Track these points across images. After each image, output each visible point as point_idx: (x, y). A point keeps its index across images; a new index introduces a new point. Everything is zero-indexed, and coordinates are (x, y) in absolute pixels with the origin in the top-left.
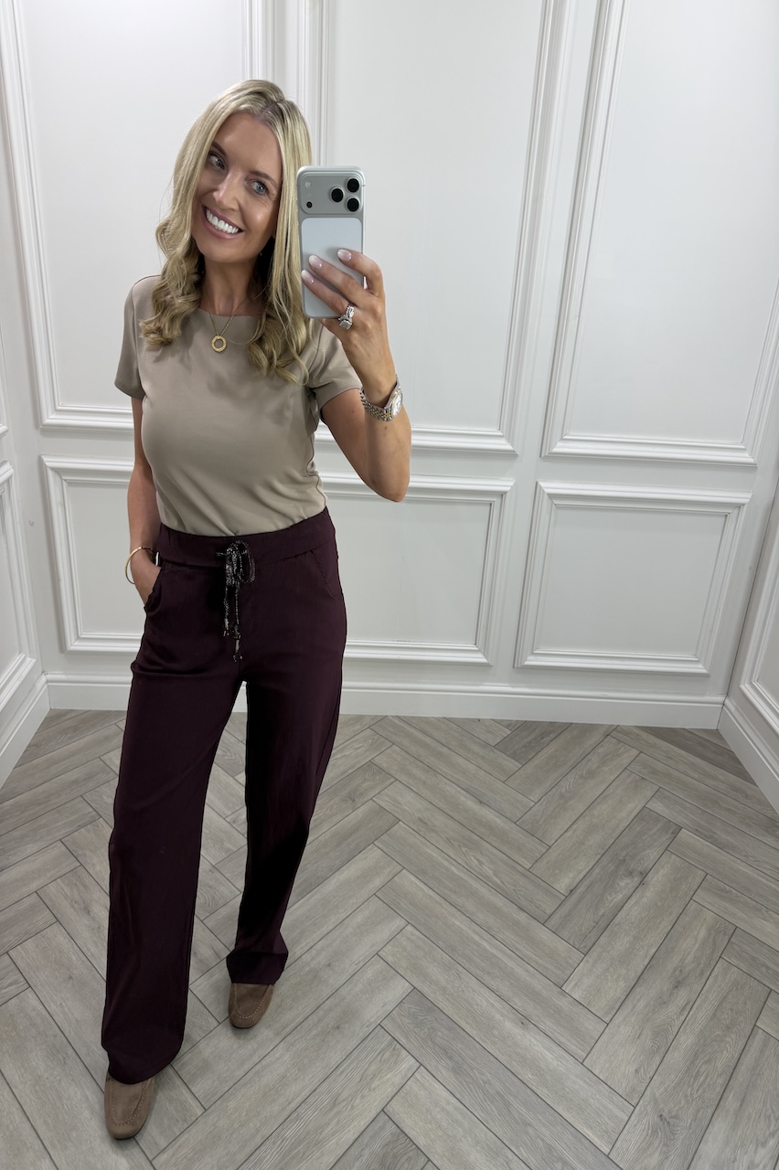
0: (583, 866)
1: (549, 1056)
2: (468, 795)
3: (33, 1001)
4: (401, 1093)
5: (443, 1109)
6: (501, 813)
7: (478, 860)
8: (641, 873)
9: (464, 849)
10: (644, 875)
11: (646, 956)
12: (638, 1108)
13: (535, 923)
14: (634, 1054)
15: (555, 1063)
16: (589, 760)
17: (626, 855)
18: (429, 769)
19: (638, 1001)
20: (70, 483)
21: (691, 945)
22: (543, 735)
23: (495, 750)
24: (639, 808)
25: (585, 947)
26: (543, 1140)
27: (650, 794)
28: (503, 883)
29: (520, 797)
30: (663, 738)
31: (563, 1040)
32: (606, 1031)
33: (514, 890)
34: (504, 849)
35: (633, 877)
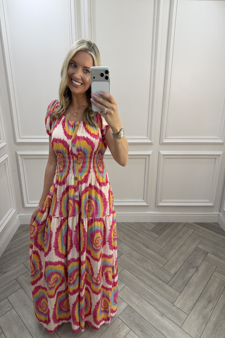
0: (178, 266)
1: (170, 326)
2: (143, 246)
3: (15, 312)
6: (153, 250)
7: (147, 265)
8: (197, 267)
9: (142, 262)
10: (197, 268)
11: (199, 293)
13: (164, 284)
15: (172, 328)
16: (179, 233)
17: (192, 261)
18: (132, 238)
19: (197, 307)
20: (25, 159)
21: (213, 289)
22: (165, 227)
23: (151, 231)
24: (195, 247)
25: (180, 291)
27: (198, 243)
28: (154, 272)
29: (159, 245)
30: (201, 226)
31: (174, 320)
32: (188, 317)
33: (158, 274)
34: (155, 261)
35: (194, 268)
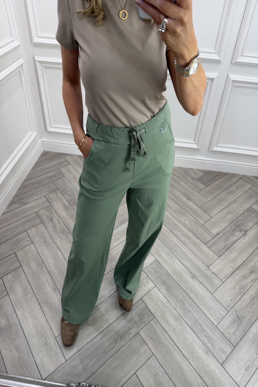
0: (223, 226)
1: (200, 290)
2: (184, 196)
3: (33, 248)
4: (148, 294)
5: (161, 302)
6: (195, 203)
7: (184, 219)
8: (245, 231)
9: (180, 215)
10: (246, 232)
11: (242, 261)
12: (230, 312)
13: (202, 243)
14: (231, 294)
15: (202, 293)
16: (232, 187)
17: (241, 223)
19: (236, 276)
20: (45, 67)
22: (216, 177)
23: (197, 181)
24: (248, 207)
25: (219, 254)
26: (194, 317)
27: (253, 202)
28: (192, 228)
29: (203, 198)
31: (206, 285)
32: (223, 284)
33: (196, 231)
34: (194, 216)
35: (242, 232)
